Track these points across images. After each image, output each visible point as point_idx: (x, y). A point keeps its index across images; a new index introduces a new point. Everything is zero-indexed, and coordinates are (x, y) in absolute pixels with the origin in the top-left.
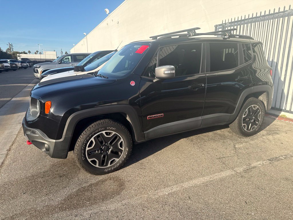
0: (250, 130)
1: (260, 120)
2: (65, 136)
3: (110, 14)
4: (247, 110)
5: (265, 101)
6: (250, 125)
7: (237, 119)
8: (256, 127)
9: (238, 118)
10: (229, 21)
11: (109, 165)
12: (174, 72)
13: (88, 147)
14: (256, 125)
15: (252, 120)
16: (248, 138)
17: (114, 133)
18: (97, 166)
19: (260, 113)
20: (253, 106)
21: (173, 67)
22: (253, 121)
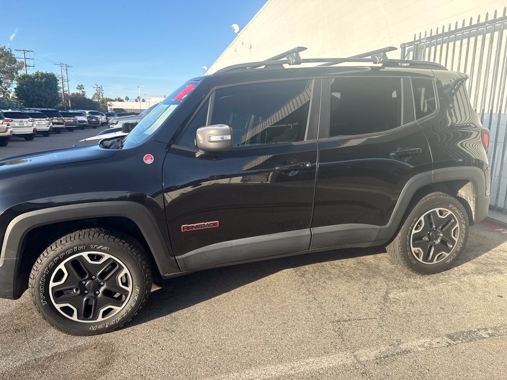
0: (432, 260)
1: (456, 240)
2: (5, 258)
3: (240, 33)
4: (422, 218)
5: (470, 199)
6: (433, 249)
7: (397, 238)
8: (447, 255)
9: (399, 234)
10: (426, 35)
11: (100, 319)
12: (229, 137)
13: (54, 281)
14: (448, 250)
15: (436, 239)
16: (428, 277)
17: (107, 256)
18: (75, 318)
19: (457, 225)
20: (437, 210)
21: (227, 127)
22: (439, 241)
